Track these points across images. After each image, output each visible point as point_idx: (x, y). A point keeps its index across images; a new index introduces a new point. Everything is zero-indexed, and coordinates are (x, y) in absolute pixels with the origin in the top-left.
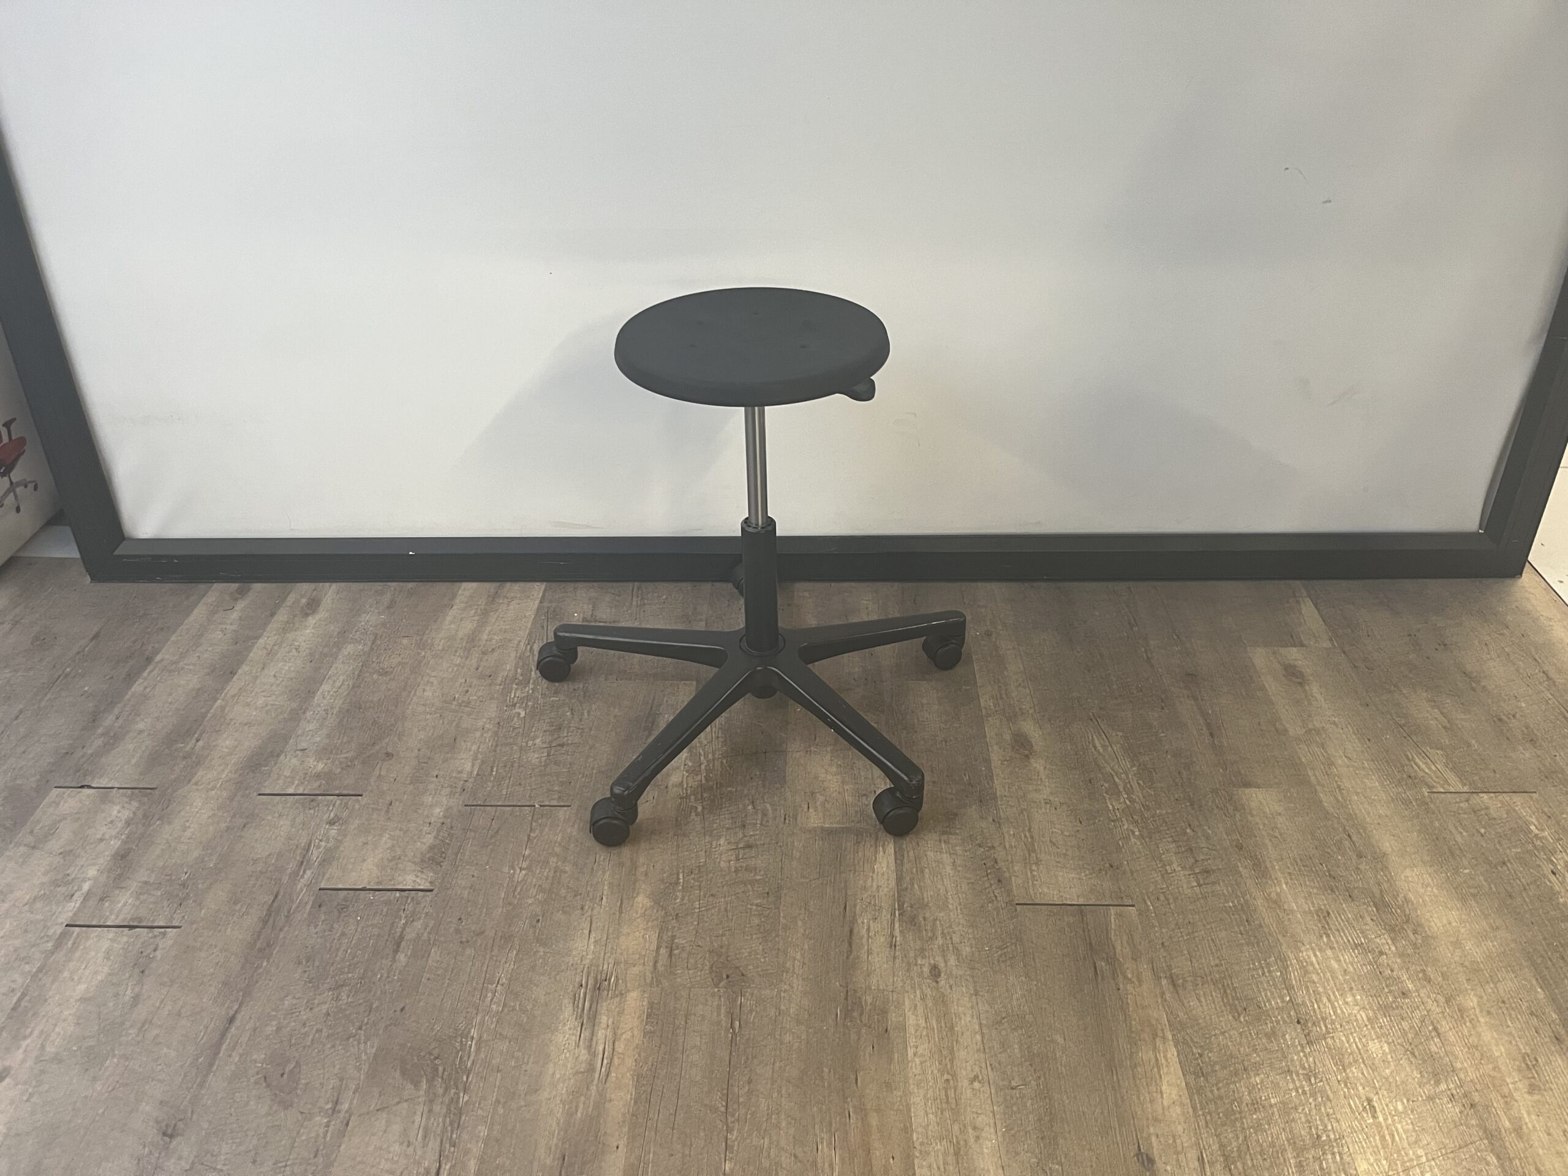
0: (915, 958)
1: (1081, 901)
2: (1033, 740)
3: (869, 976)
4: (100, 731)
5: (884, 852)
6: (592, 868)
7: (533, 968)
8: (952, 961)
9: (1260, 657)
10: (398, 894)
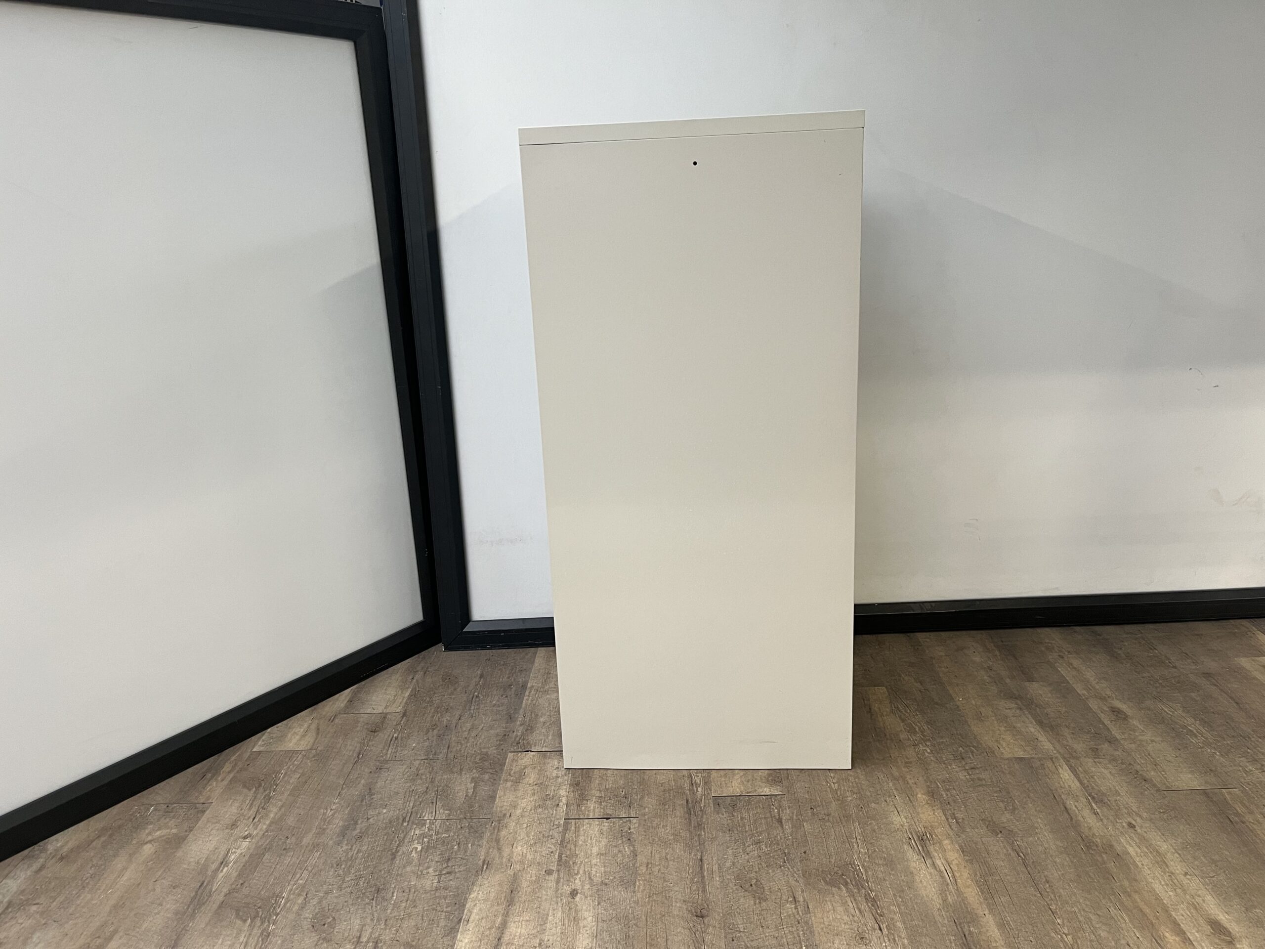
0: (1115, 819)
1: (1203, 788)
2: (1125, 711)
3: (1090, 828)
4: (518, 723)
5: (1062, 769)
6: (879, 782)
7: (874, 831)
8: (1138, 819)
9: (1245, 662)
10: (764, 797)
